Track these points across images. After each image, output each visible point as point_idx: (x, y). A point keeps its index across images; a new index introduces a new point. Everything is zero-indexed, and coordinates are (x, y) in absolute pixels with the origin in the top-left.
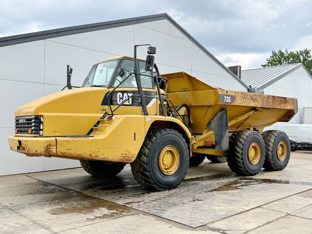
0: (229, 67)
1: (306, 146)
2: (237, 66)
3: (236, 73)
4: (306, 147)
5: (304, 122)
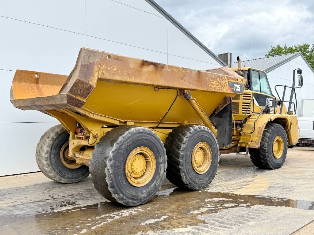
0: (219, 55)
1: (306, 142)
2: (228, 53)
3: (226, 61)
4: (306, 144)
5: (302, 115)
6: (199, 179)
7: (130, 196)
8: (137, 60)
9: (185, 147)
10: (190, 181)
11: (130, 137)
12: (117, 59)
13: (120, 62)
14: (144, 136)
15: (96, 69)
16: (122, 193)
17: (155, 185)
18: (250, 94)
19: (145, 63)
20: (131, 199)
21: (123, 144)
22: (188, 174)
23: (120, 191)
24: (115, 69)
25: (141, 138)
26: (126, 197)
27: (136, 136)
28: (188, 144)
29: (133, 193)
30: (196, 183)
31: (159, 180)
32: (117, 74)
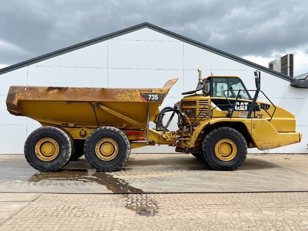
6: (103, 164)
7: (38, 165)
8: (46, 87)
9: (88, 141)
10: (93, 164)
11: (38, 132)
12: (30, 89)
13: (33, 90)
14: (50, 132)
15: (17, 95)
16: (33, 162)
17: (58, 162)
18: (207, 100)
19: (50, 89)
20: (38, 167)
21: (33, 136)
22: (91, 159)
23: (31, 161)
24: (29, 94)
25: (47, 132)
26: (35, 165)
27: (43, 131)
28: (90, 139)
29: (41, 164)
30: (100, 167)
31: (62, 159)
32: (30, 96)
